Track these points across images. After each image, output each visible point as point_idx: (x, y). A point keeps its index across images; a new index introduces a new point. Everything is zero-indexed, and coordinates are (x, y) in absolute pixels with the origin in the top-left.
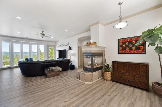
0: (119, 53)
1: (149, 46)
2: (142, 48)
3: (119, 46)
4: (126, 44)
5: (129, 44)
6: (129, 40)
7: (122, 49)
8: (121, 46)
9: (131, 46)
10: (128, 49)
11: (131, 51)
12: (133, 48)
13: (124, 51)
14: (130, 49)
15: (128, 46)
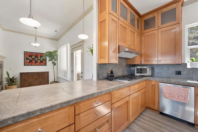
0: (25, 65)
1: (49, 61)
2: (44, 62)
3: (26, 59)
4: (33, 57)
5: (35, 57)
6: (35, 55)
7: (28, 61)
8: (27, 59)
9: (36, 59)
10: (34, 61)
11: (36, 64)
12: (38, 61)
13: (30, 63)
14: (36, 62)
15: (34, 59)
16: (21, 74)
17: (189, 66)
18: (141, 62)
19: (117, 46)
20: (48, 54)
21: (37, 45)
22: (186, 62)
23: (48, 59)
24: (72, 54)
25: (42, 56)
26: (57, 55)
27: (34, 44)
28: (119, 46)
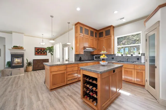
0: (35, 55)
1: (49, 53)
2: (46, 53)
4: (39, 50)
8: (36, 51)
9: (41, 52)
13: (38, 54)
14: (41, 53)
15: (40, 52)
16: (34, 60)
17: (116, 55)
18: (98, 53)
19: (83, 47)
20: (49, 48)
21: (44, 44)
22: (116, 53)
23: (48, 51)
24: (63, 49)
25: (45, 50)
26: (53, 49)
27: (42, 44)
28: (84, 47)
